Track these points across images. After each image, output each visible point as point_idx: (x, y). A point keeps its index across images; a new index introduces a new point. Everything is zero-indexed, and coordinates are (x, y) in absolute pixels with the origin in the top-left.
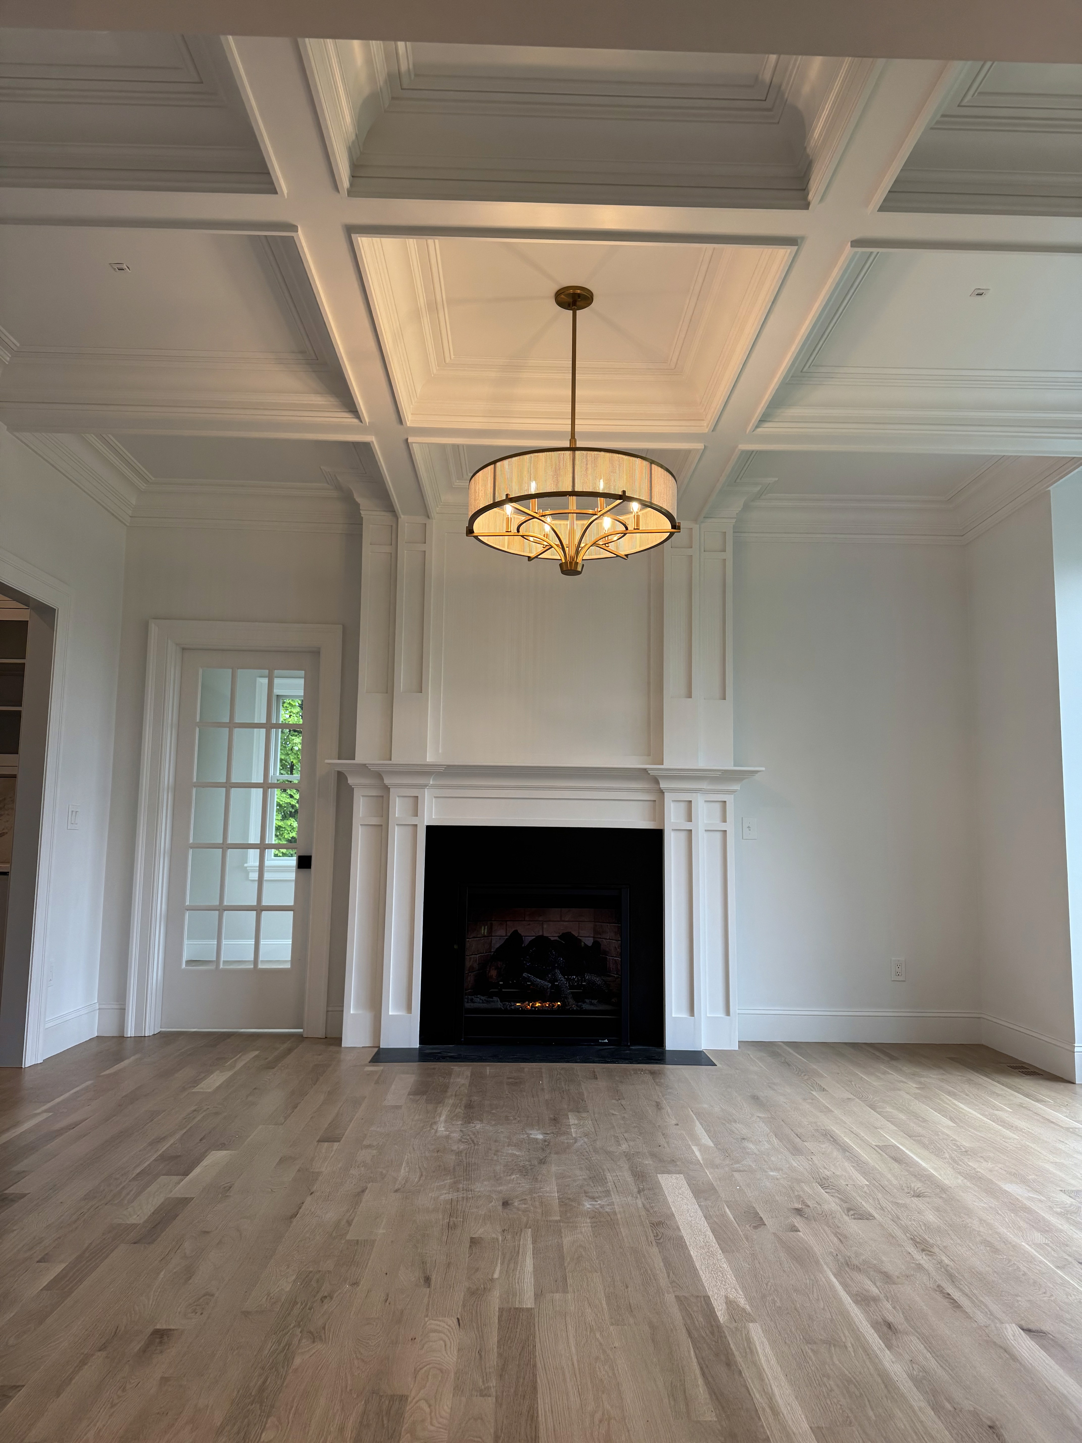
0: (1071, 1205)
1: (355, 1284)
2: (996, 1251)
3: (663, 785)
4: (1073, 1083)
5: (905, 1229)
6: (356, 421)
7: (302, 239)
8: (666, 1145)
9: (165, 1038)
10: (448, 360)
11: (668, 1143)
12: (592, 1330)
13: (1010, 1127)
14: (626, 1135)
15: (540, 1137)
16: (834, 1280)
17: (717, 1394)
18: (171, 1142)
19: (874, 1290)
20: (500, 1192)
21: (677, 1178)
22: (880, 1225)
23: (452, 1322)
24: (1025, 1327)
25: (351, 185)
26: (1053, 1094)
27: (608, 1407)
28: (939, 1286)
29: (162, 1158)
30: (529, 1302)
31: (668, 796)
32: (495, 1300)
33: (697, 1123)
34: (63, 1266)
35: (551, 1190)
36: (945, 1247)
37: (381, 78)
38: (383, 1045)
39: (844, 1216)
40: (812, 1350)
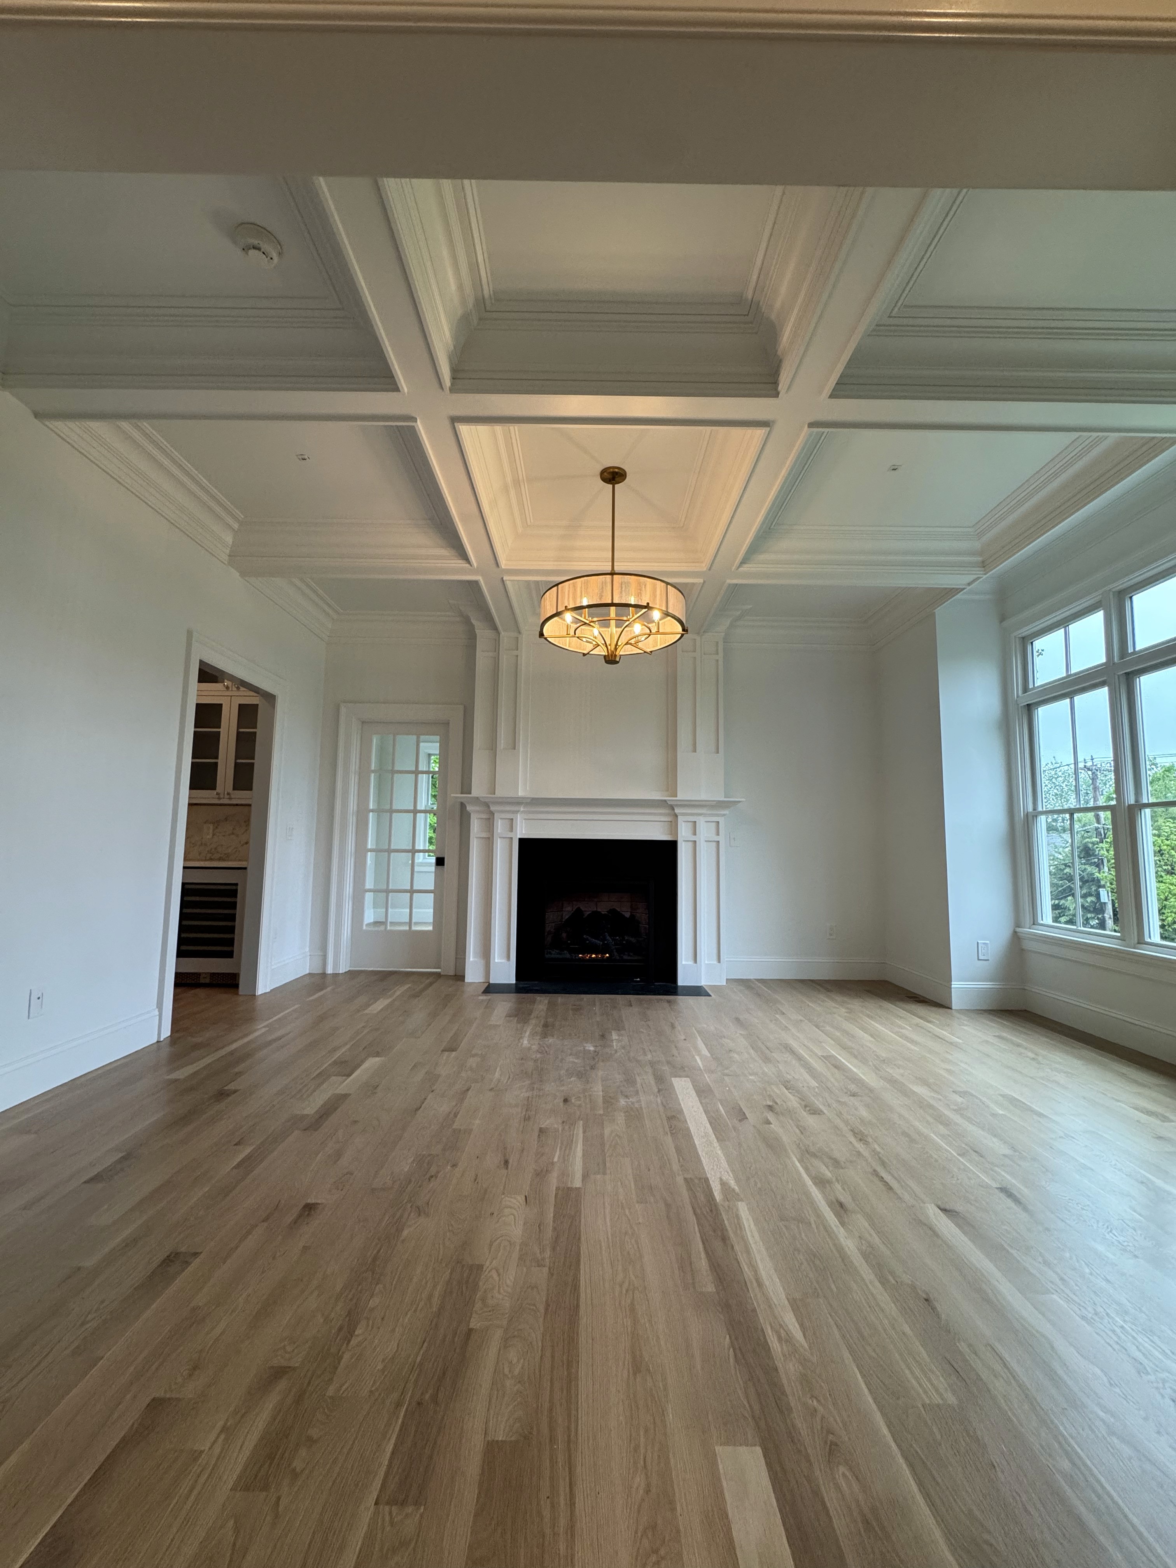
0: (962, 1103)
1: (454, 1166)
2: (912, 1141)
3: (677, 811)
4: (951, 1009)
5: (847, 1123)
6: (467, 565)
7: (420, 426)
8: (677, 1055)
9: (352, 974)
10: (529, 523)
11: (679, 1054)
12: (622, 1207)
13: (912, 1042)
14: (650, 1048)
15: (592, 1049)
16: (798, 1164)
17: (715, 1267)
18: (344, 1050)
19: (828, 1174)
20: (563, 1091)
21: (685, 1081)
22: (829, 1120)
23: (521, 1199)
24: (942, 1207)
25: (452, 384)
26: (938, 1017)
27: (633, 1277)
28: (875, 1170)
29: (335, 1063)
30: (578, 1183)
31: (680, 818)
32: (553, 1181)
33: (699, 1039)
34: (252, 1148)
35: (598, 1090)
36: (876, 1137)
37: (471, 302)
38: (491, 982)
39: (803, 1112)
40: (785, 1226)
